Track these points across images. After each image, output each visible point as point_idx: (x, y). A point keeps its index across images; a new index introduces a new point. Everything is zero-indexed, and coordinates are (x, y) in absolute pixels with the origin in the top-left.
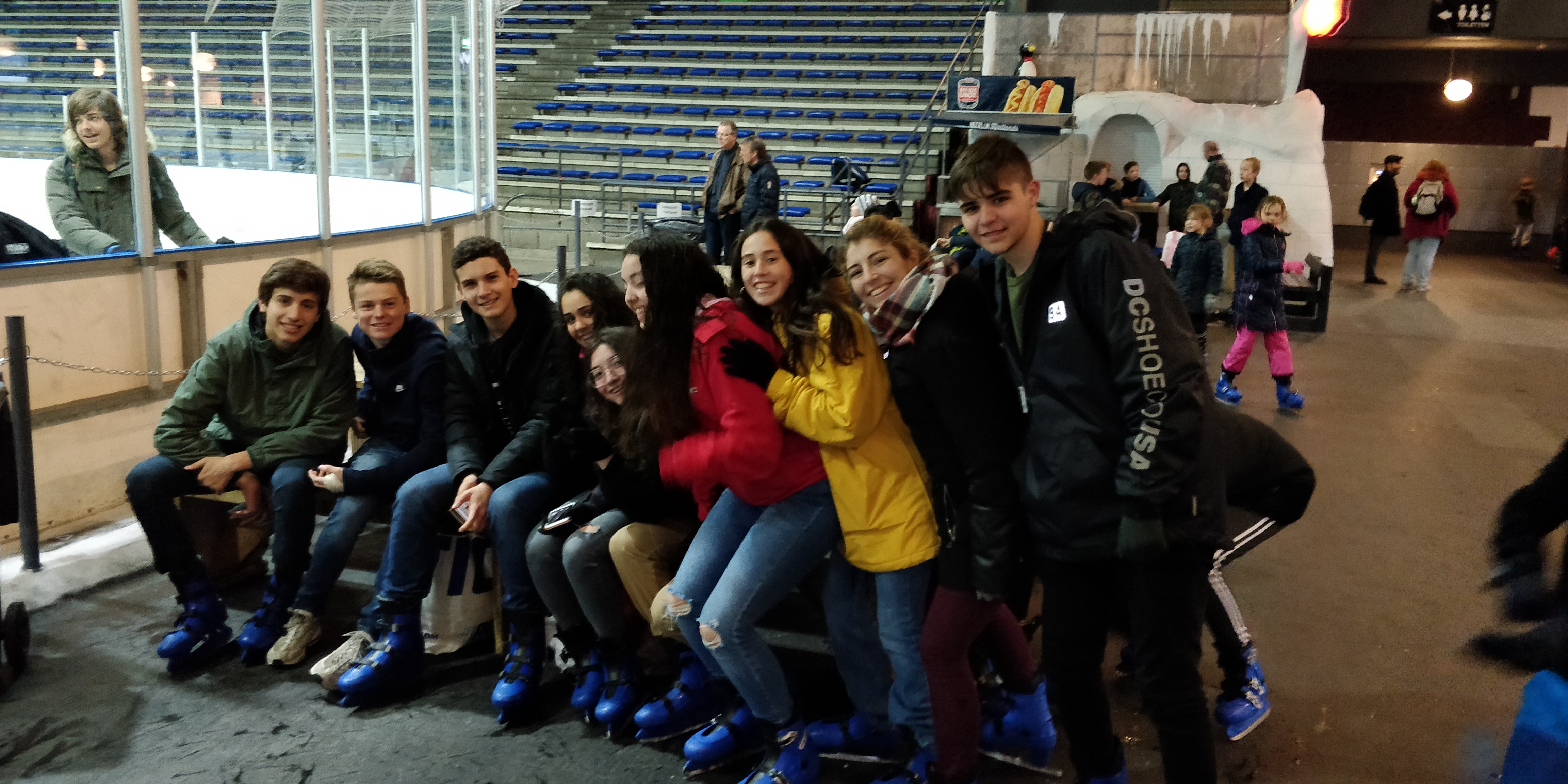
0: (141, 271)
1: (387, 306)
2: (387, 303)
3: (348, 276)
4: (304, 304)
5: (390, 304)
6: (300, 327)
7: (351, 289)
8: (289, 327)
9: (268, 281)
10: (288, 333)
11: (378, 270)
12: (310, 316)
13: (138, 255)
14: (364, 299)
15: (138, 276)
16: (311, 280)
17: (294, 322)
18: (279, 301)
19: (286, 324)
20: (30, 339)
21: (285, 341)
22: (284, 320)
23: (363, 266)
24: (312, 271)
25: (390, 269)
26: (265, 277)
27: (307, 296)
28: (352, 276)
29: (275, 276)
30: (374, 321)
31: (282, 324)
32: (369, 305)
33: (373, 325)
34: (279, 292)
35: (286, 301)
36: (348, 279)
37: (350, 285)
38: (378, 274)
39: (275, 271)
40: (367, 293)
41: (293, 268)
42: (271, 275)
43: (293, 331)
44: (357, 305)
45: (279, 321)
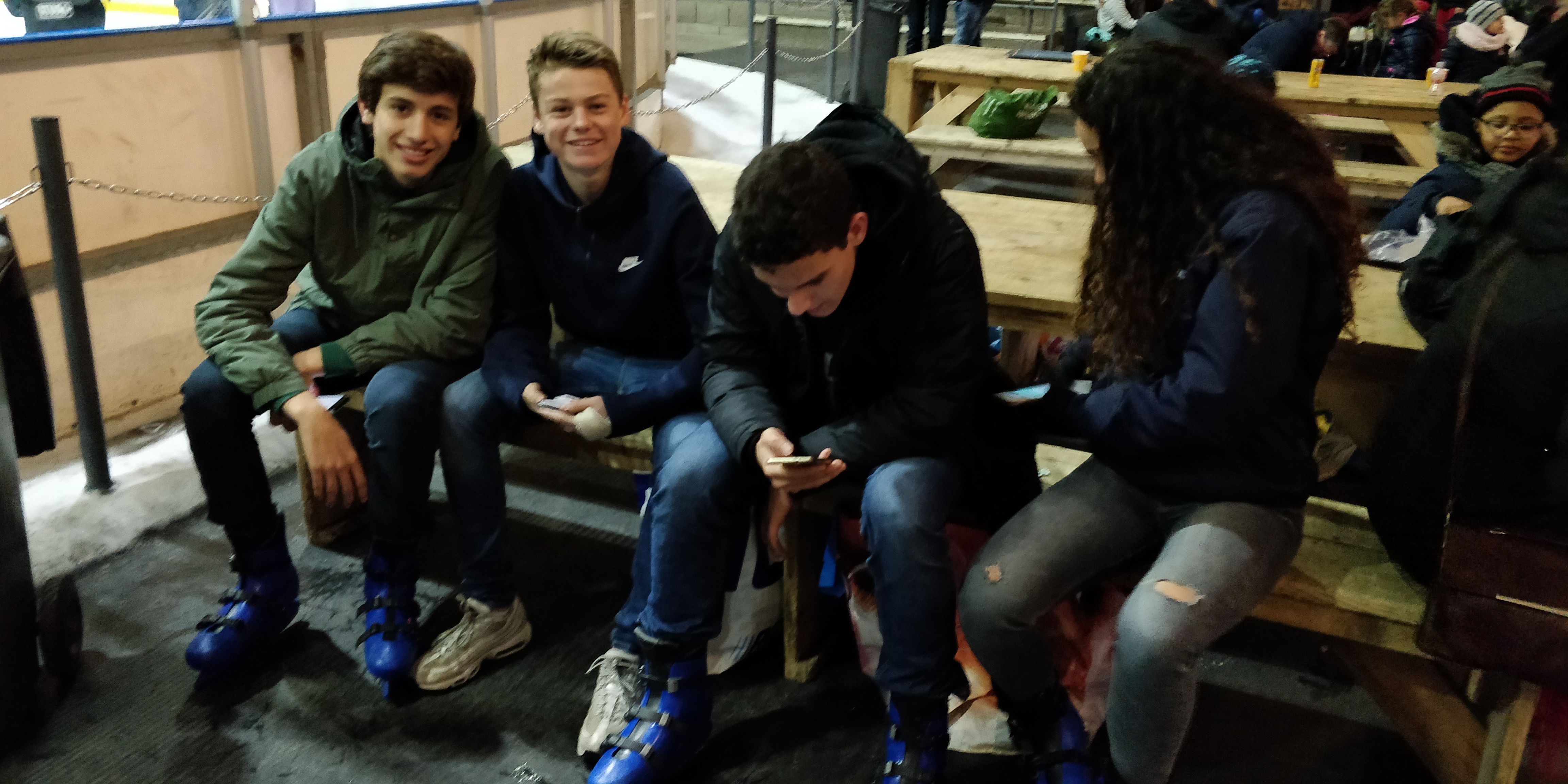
0: (239, 47)
1: (594, 110)
2: (593, 105)
3: (528, 57)
4: (436, 114)
5: (598, 106)
6: (428, 151)
7: (534, 82)
8: (411, 152)
9: (372, 71)
10: (410, 162)
11: (577, 45)
12: (446, 132)
13: (232, 24)
14: (553, 96)
15: (237, 53)
16: (443, 71)
17: (417, 145)
18: (393, 107)
19: (406, 147)
20: (71, 152)
21: (407, 176)
22: (401, 141)
23: (552, 41)
24: (445, 54)
25: (597, 45)
26: (367, 64)
27: (439, 100)
28: (534, 57)
29: (385, 63)
30: (572, 136)
31: (399, 147)
32: (564, 108)
33: (571, 143)
34: (392, 92)
35: (403, 108)
36: (529, 62)
37: (532, 72)
38: (579, 53)
39: (382, 54)
40: (560, 85)
41: (413, 49)
42: (378, 61)
43: (416, 159)
44: (543, 107)
45: (393, 140)
